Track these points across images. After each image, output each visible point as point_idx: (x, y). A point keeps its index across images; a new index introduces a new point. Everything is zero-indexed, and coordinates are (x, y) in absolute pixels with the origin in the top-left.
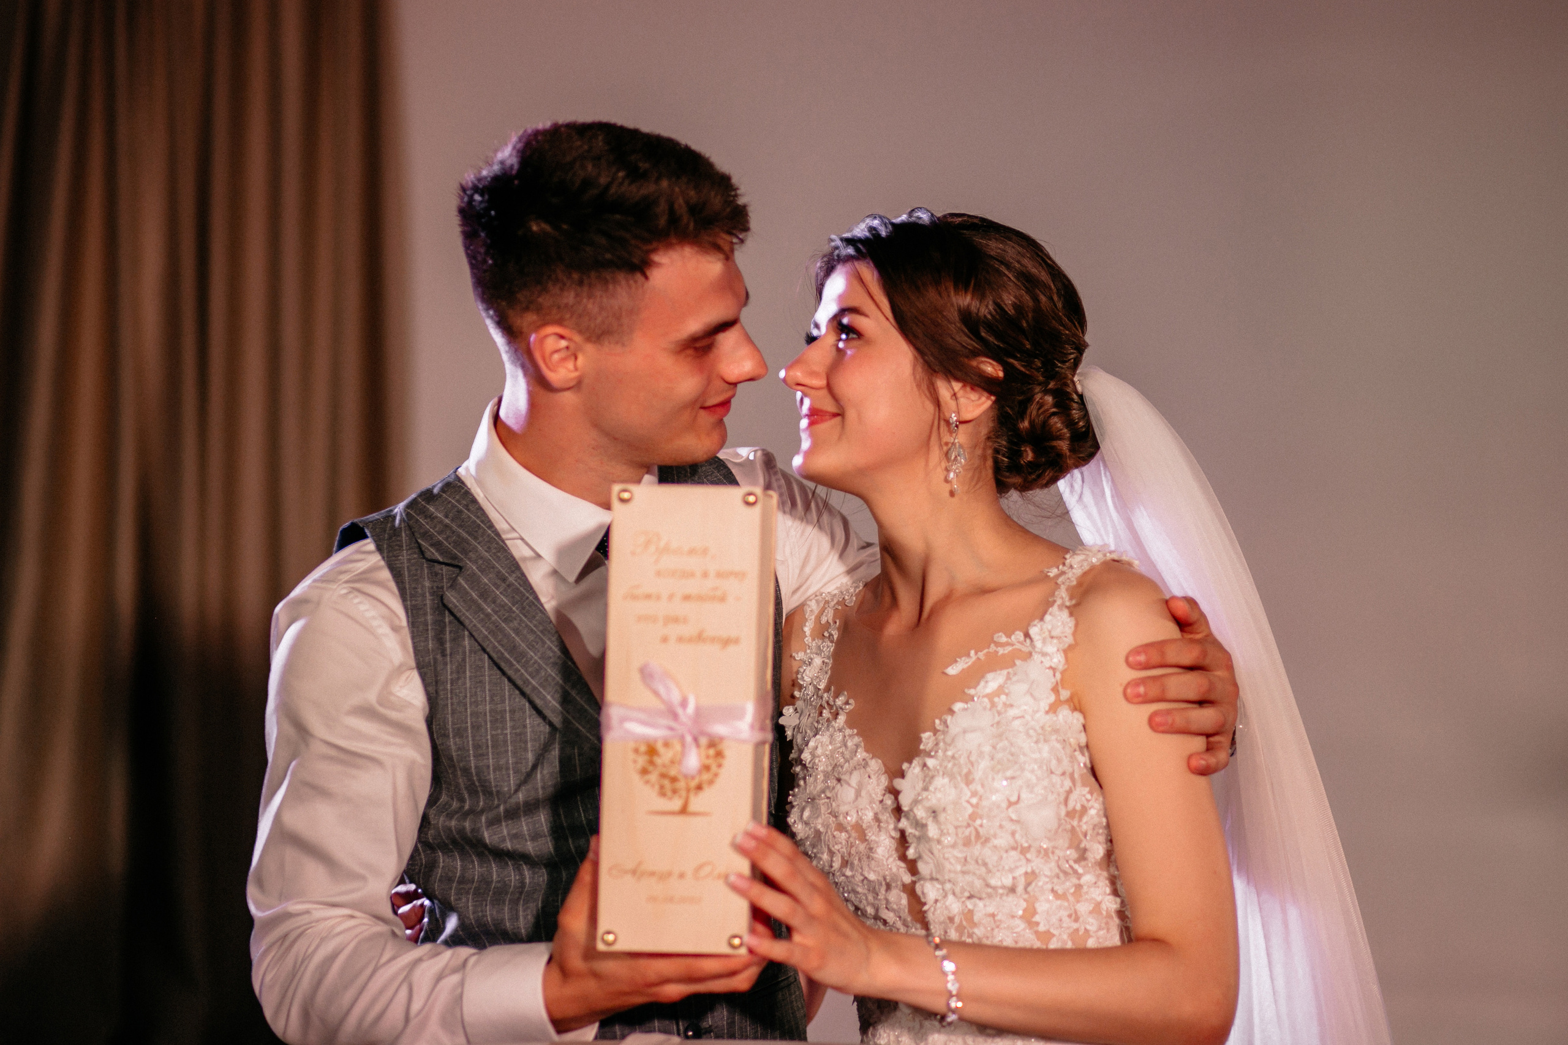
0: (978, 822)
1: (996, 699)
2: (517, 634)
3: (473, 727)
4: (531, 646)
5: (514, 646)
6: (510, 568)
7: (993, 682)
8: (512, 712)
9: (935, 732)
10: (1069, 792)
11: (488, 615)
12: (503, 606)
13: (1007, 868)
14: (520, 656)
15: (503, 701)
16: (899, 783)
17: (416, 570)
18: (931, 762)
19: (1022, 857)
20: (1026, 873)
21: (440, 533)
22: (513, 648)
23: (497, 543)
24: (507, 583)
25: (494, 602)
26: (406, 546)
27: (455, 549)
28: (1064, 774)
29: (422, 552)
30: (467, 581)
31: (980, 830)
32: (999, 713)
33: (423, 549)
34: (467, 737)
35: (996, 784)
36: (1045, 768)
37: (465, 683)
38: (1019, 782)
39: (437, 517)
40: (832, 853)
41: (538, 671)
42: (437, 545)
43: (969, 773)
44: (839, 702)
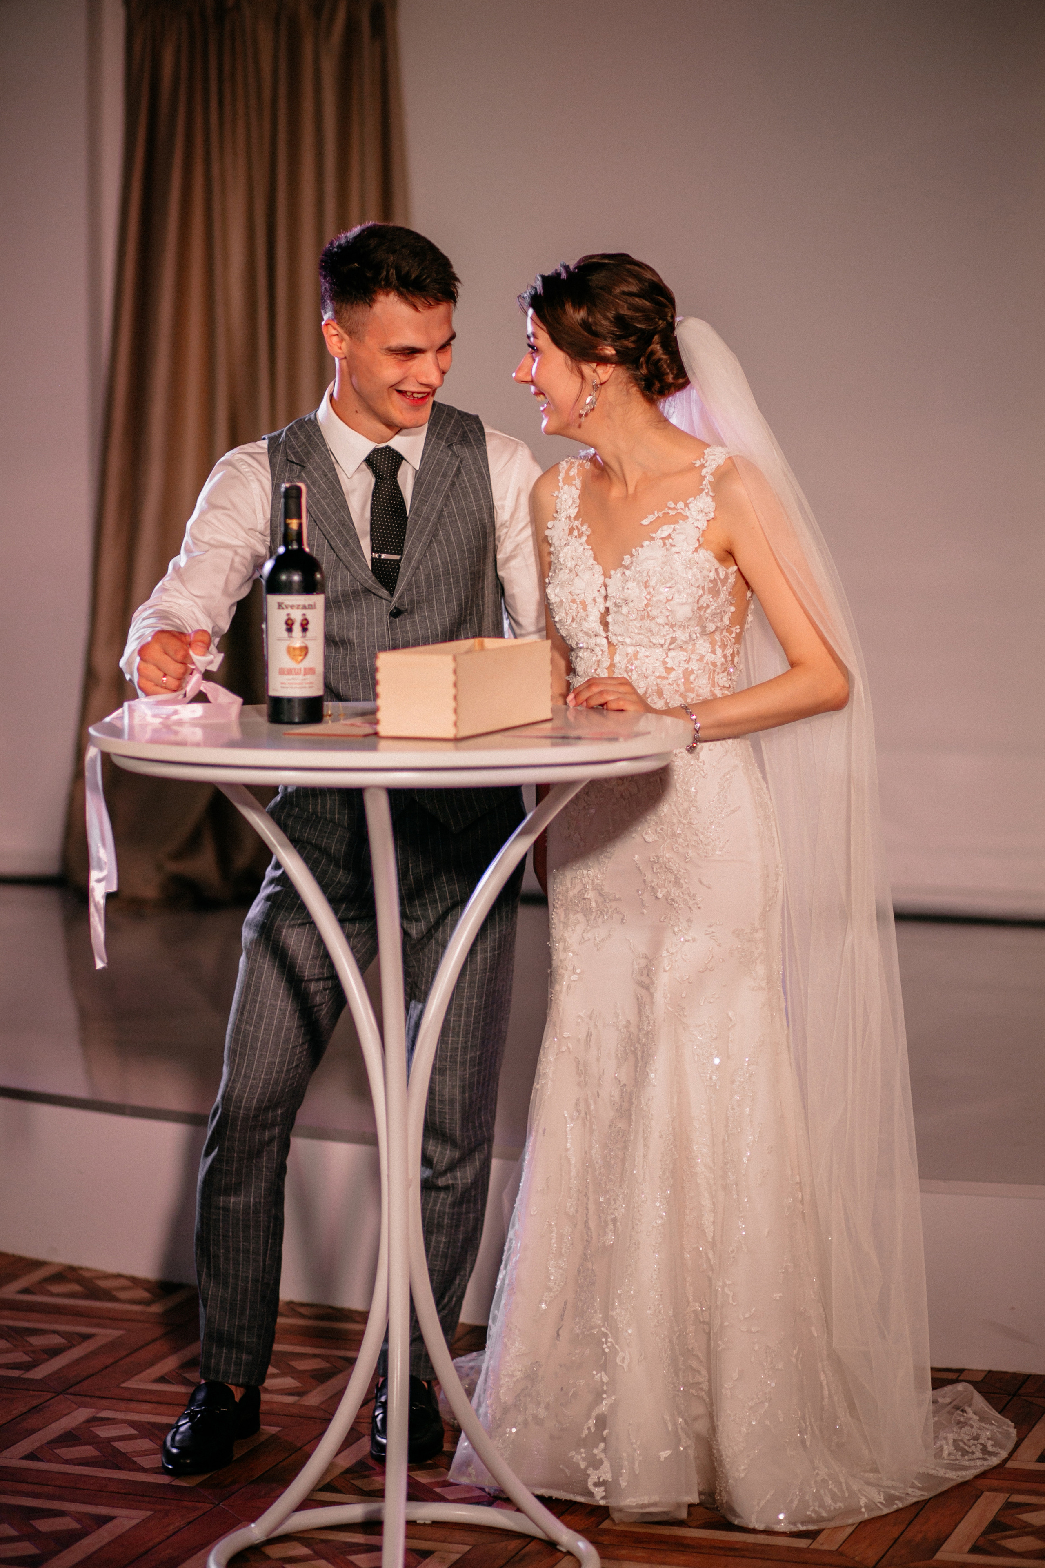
0: (650, 608)
1: (667, 541)
2: (328, 506)
4: (333, 513)
6: (330, 469)
7: (665, 531)
9: (632, 556)
10: (701, 596)
11: (314, 494)
12: (323, 490)
14: (327, 518)
16: (608, 581)
17: (283, 466)
18: (627, 572)
19: (671, 629)
20: (672, 638)
22: (324, 513)
23: (326, 455)
24: (327, 478)
25: (319, 487)
26: (282, 451)
27: (305, 456)
28: (698, 587)
29: (288, 457)
30: (306, 475)
31: (650, 613)
32: (667, 550)
33: (288, 454)
35: (661, 590)
38: (674, 590)
40: (567, 614)
42: (296, 454)
43: (647, 581)
44: (584, 529)
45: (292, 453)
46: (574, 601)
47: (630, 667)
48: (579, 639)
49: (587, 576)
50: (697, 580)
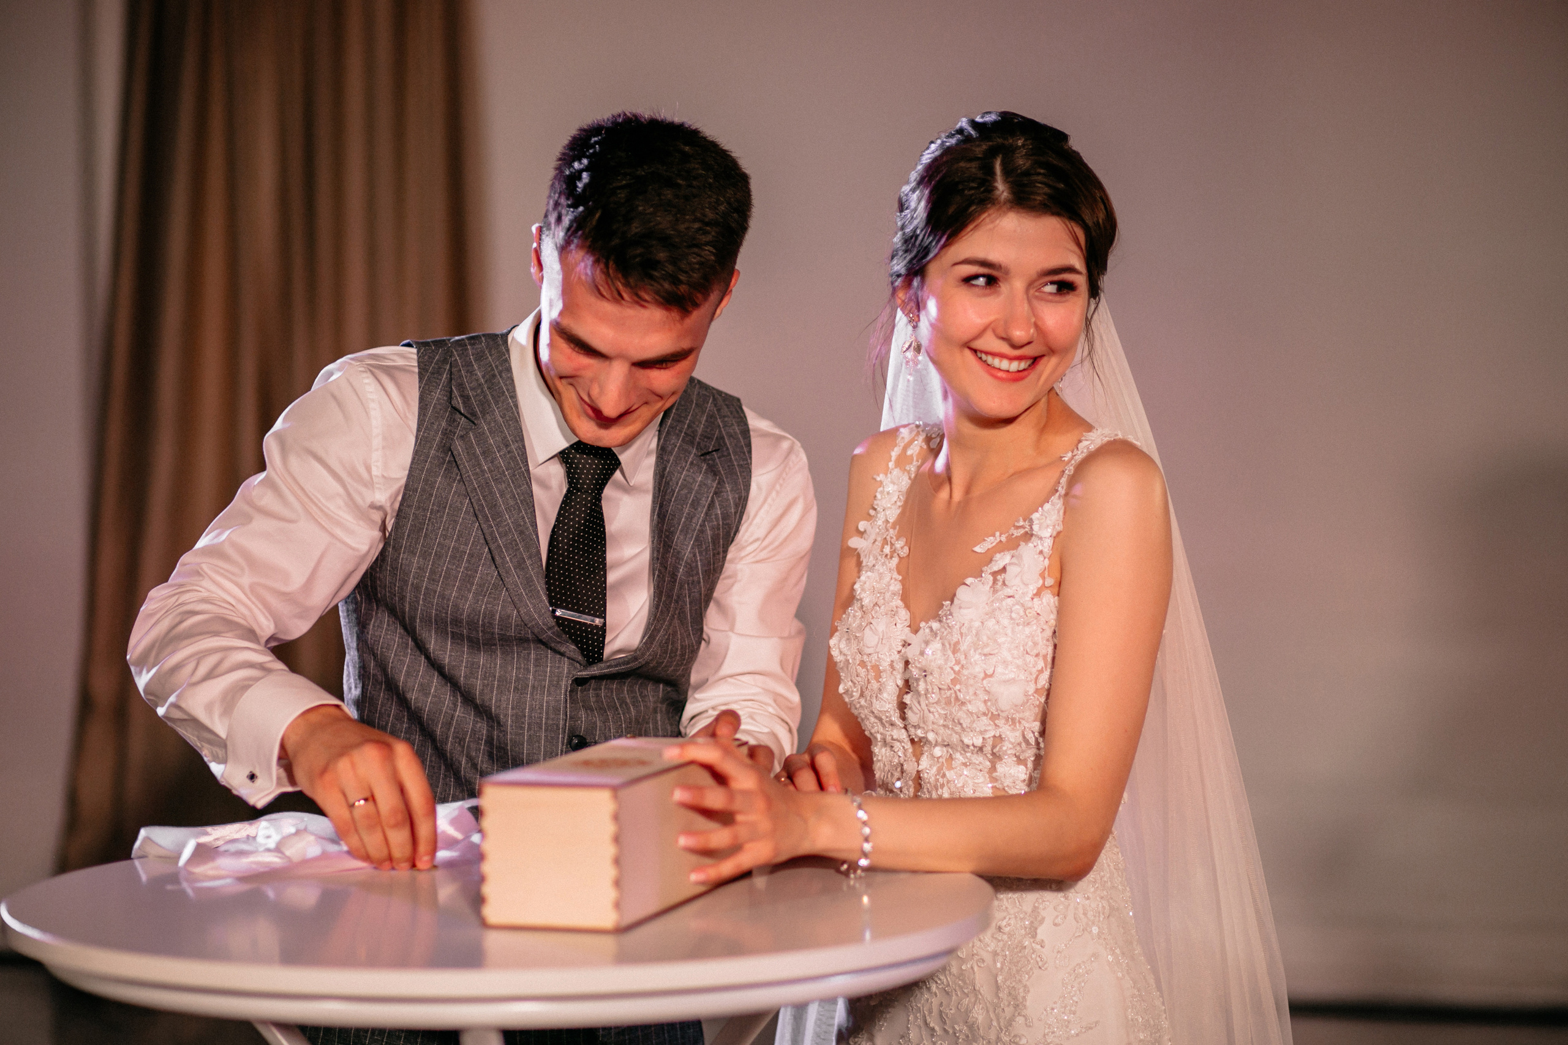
0: (958, 687)
1: (1000, 579)
2: (501, 496)
3: (436, 554)
4: (508, 509)
5: (496, 505)
6: (515, 437)
7: (999, 561)
8: (471, 555)
9: (953, 601)
11: (483, 471)
12: (498, 468)
13: (978, 730)
14: (497, 515)
15: (466, 544)
17: (440, 409)
18: (940, 627)
19: (992, 723)
20: (994, 736)
21: (472, 389)
22: (493, 506)
23: (513, 413)
24: (509, 449)
25: (492, 462)
26: (443, 386)
27: (478, 407)
28: (1037, 655)
29: (450, 398)
30: (476, 437)
31: (959, 694)
32: (997, 592)
33: (453, 396)
34: (429, 561)
35: (977, 658)
36: (1022, 649)
37: (442, 517)
38: (996, 659)
39: (476, 375)
40: (854, 683)
41: (506, 534)
42: (466, 398)
43: (958, 643)
44: (899, 544)
45: (461, 396)
46: (863, 664)
47: (941, 780)
48: (872, 727)
49: (881, 625)
50: (1035, 644)
